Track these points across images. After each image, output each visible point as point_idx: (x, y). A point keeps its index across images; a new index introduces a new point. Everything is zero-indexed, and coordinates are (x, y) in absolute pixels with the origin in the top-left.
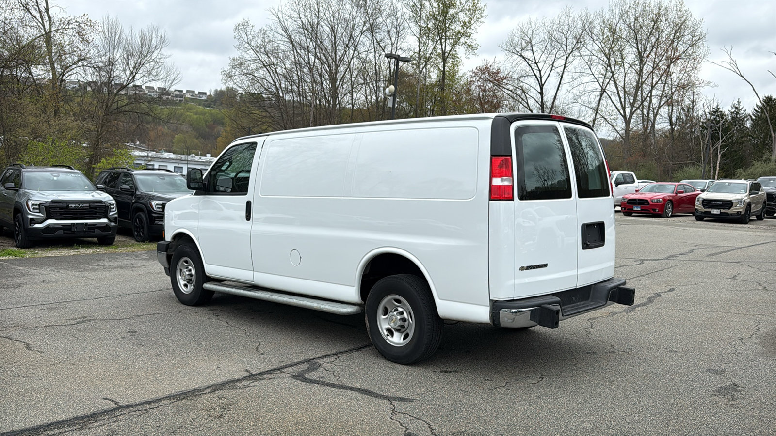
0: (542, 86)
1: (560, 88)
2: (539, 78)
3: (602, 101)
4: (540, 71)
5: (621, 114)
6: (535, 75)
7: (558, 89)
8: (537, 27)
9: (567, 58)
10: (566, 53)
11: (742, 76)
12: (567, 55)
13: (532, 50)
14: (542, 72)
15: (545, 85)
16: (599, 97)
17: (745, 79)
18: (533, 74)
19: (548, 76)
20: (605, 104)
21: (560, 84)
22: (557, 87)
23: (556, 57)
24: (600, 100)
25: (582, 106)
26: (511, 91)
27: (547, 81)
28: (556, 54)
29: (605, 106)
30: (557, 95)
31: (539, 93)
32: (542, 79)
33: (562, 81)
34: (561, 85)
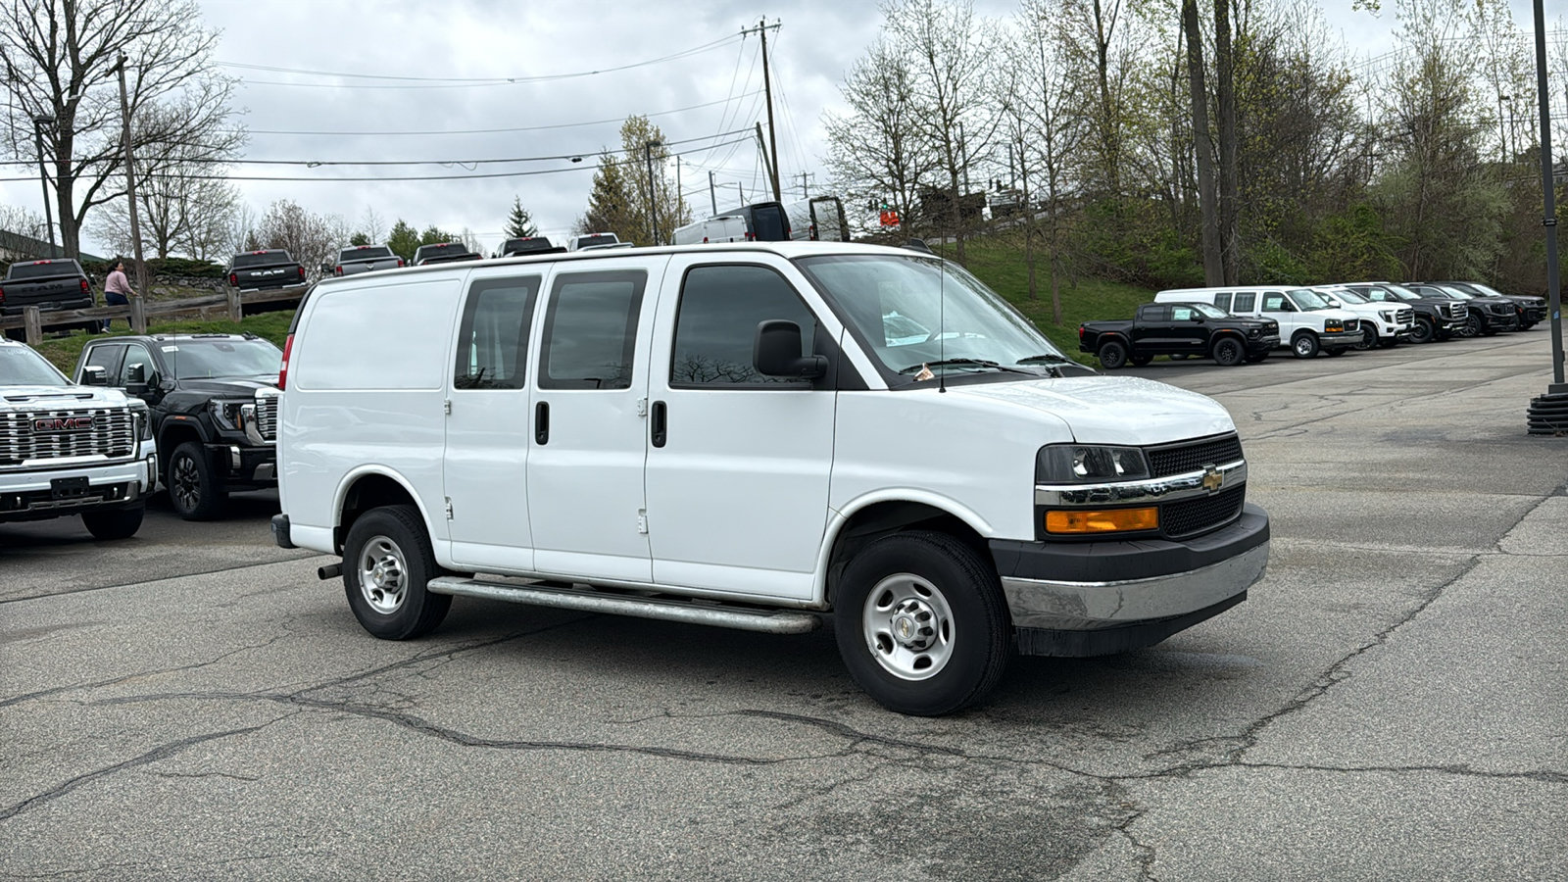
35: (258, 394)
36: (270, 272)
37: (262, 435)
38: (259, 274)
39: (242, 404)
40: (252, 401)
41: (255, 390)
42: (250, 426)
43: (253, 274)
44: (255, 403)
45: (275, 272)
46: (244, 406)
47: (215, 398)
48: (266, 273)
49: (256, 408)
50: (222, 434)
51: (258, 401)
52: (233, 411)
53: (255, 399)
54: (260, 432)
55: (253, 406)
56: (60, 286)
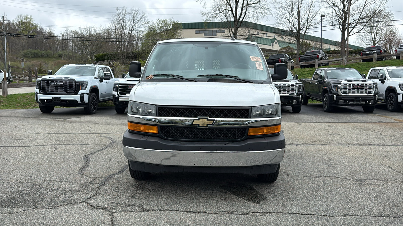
35: (342, 83)
36: (372, 52)
37: (342, 93)
38: (369, 52)
39: (338, 85)
40: (340, 84)
41: (341, 81)
42: (339, 90)
43: (367, 53)
44: (341, 85)
45: (373, 52)
46: (338, 86)
47: (332, 83)
48: (371, 52)
49: (341, 86)
50: (332, 92)
51: (342, 84)
52: (336, 86)
53: (341, 84)
54: (341, 92)
55: (340, 86)
56: (312, 57)
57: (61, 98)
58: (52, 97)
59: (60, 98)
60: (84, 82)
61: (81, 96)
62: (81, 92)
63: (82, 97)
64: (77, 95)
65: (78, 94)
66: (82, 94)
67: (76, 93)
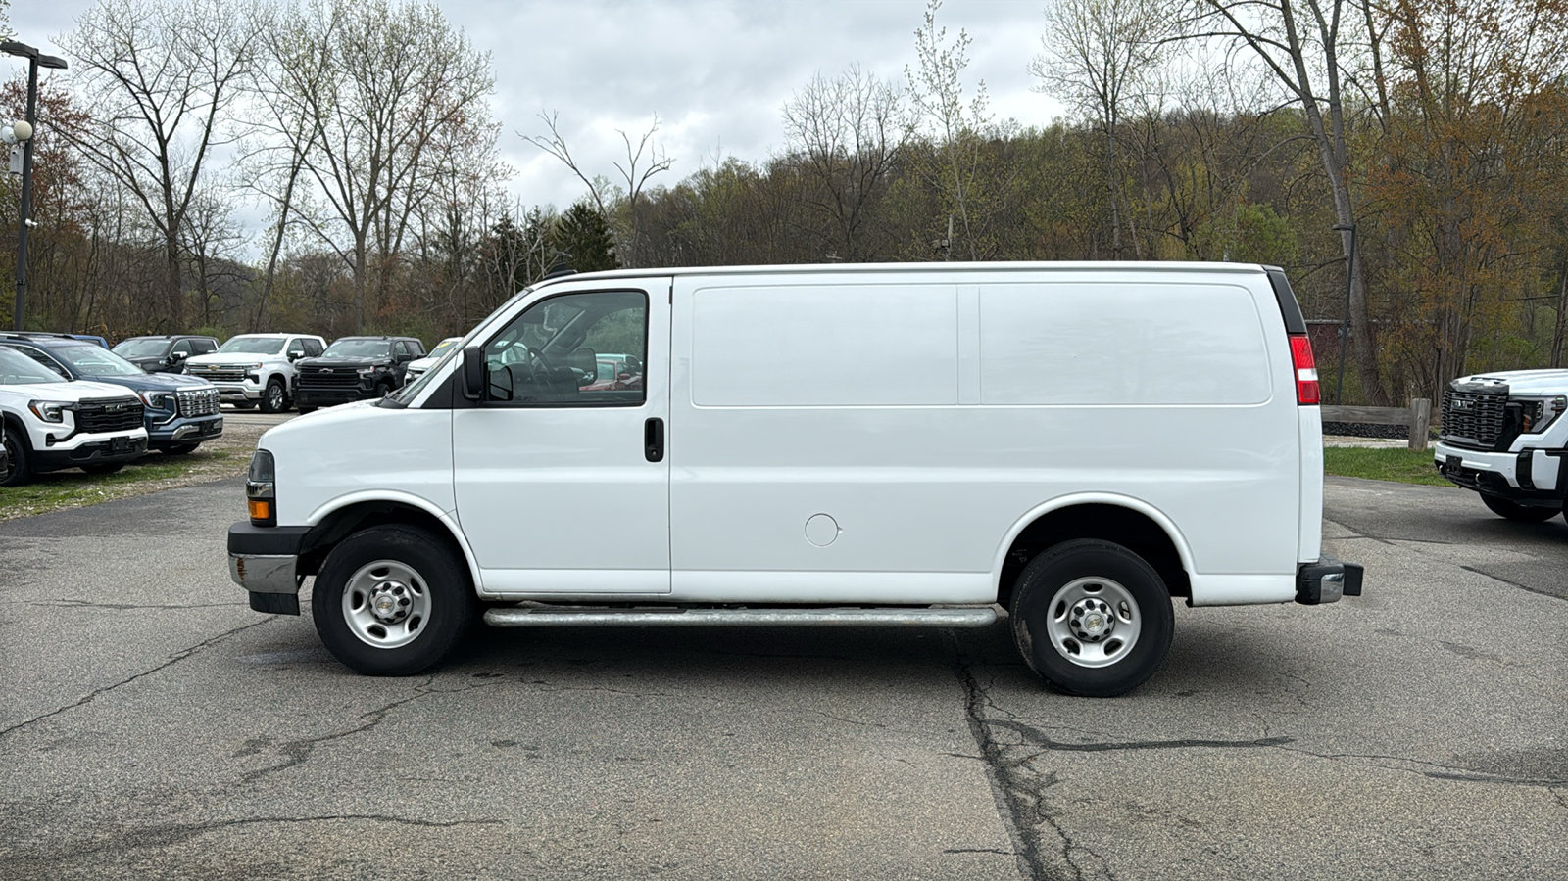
0: (163, 143)
1: (205, 153)
2: (156, 127)
3: (294, 188)
4: (157, 111)
5: (346, 219)
6: (148, 117)
7: (201, 154)
8: (142, 14)
9: (218, 90)
10: (214, 79)
11: (574, 168)
12: (219, 84)
13: (135, 62)
14: (161, 113)
15: (170, 141)
16: (289, 180)
17: (579, 174)
18: (144, 116)
19: (176, 123)
20: (302, 195)
21: (205, 142)
22: (198, 150)
23: (188, 84)
24: (291, 185)
25: (262, 195)
26: (91, 147)
27: (173, 134)
28: (189, 78)
29: (301, 199)
30: (201, 166)
31: (158, 158)
32: (163, 127)
33: (210, 137)
34: (207, 147)
57: (1465, 463)
58: (1449, 457)
59: (1460, 459)
60: (1542, 399)
61: (1518, 458)
62: (1523, 440)
63: (1525, 461)
64: (1506, 451)
65: (1511, 450)
66: (1525, 449)
67: (1503, 447)
